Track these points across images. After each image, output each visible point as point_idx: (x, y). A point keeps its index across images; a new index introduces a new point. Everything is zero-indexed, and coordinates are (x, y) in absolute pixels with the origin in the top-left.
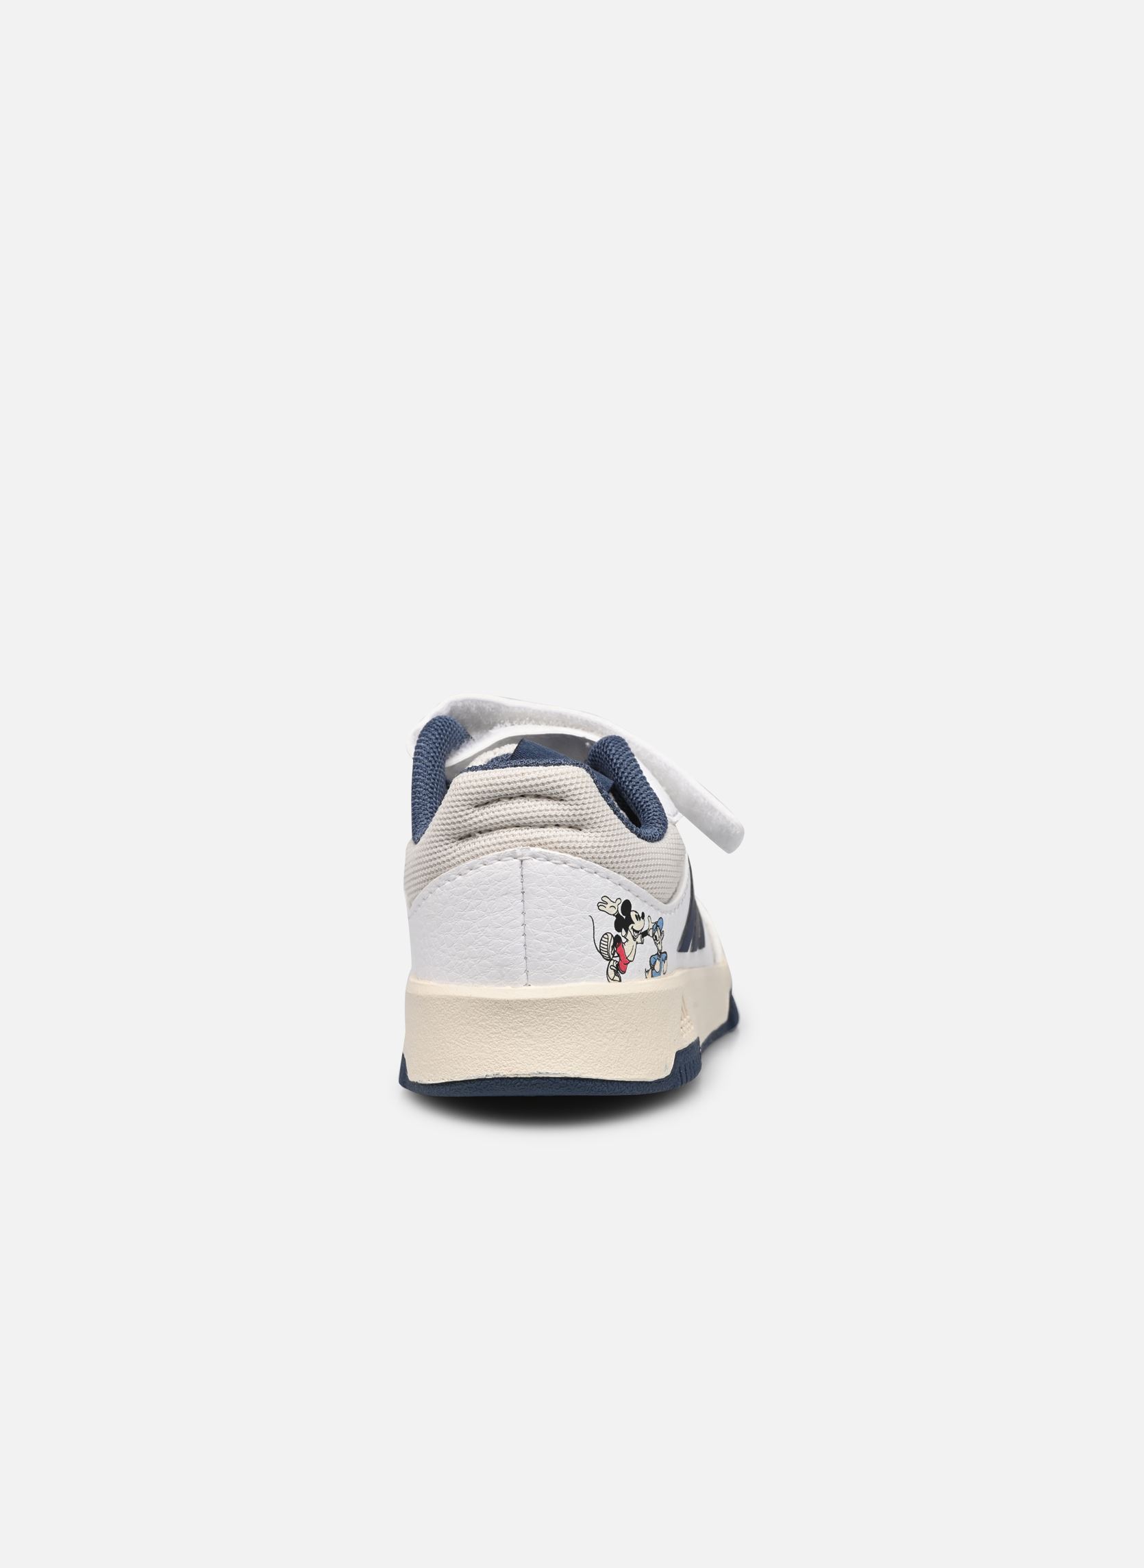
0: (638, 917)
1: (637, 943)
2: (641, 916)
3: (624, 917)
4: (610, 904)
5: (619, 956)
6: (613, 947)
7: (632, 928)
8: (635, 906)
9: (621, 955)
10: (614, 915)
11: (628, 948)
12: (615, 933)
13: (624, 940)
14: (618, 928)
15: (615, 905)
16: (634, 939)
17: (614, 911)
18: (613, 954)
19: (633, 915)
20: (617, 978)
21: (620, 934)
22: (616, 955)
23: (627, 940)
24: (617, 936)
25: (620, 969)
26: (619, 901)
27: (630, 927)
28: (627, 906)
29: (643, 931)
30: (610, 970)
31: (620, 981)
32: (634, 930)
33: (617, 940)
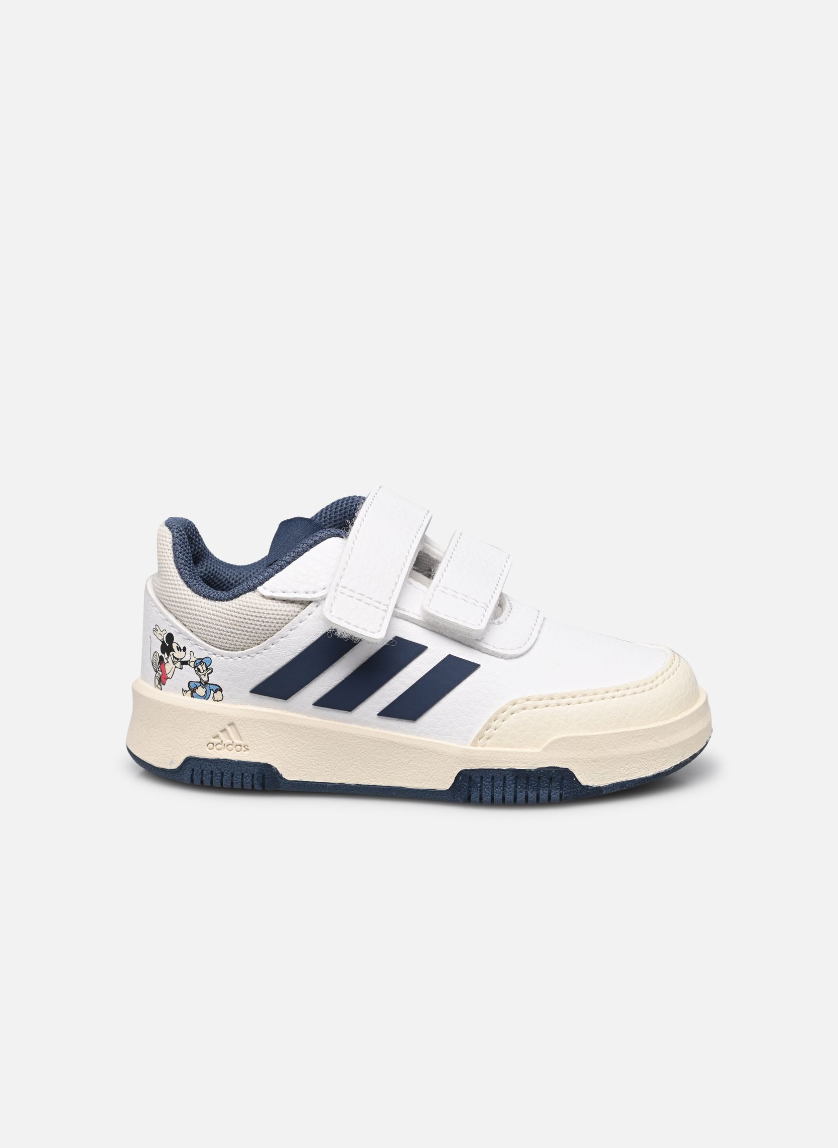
0: (179, 649)
1: (176, 667)
2: (182, 648)
3: (168, 645)
4: (159, 632)
5: (161, 671)
6: (158, 663)
7: (173, 654)
8: (178, 640)
9: (163, 670)
10: (161, 640)
11: (169, 667)
12: (161, 654)
13: (166, 661)
14: (163, 652)
15: (162, 634)
16: (174, 663)
17: (161, 638)
18: (158, 669)
19: (174, 646)
20: (159, 686)
21: (163, 655)
22: (160, 670)
23: (168, 662)
24: (161, 656)
25: (162, 680)
26: (164, 632)
27: (171, 653)
28: (170, 637)
29: (182, 660)
30: (156, 679)
31: (161, 689)
32: (174, 657)
33: (161, 658)
